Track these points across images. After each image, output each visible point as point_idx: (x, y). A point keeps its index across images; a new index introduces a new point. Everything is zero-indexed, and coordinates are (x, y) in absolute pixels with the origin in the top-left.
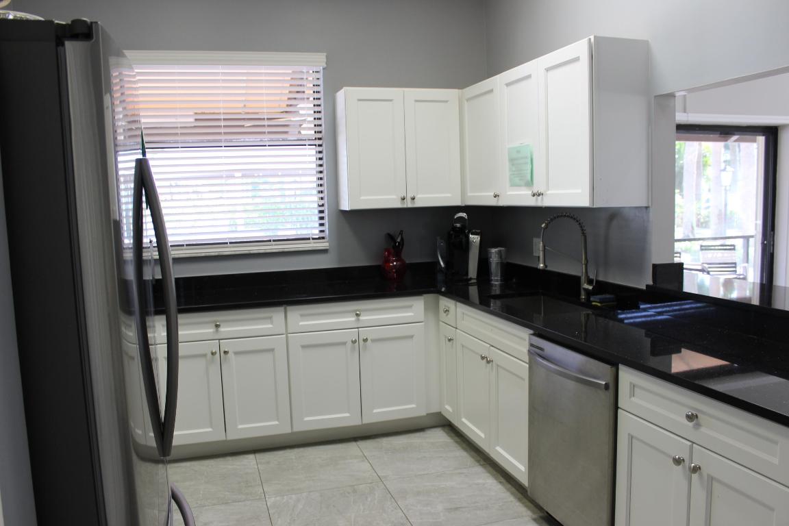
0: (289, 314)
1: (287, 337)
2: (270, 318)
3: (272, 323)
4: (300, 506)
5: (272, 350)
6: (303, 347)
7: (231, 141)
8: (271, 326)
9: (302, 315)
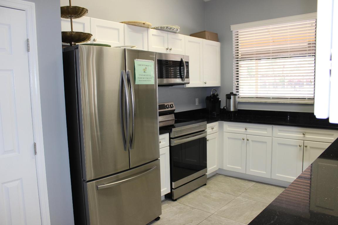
0: (274, 129)
1: (272, 139)
2: (266, 129)
3: (267, 132)
4: (244, 203)
5: (266, 142)
6: (279, 144)
7: (277, 55)
8: (266, 133)
9: (279, 130)
